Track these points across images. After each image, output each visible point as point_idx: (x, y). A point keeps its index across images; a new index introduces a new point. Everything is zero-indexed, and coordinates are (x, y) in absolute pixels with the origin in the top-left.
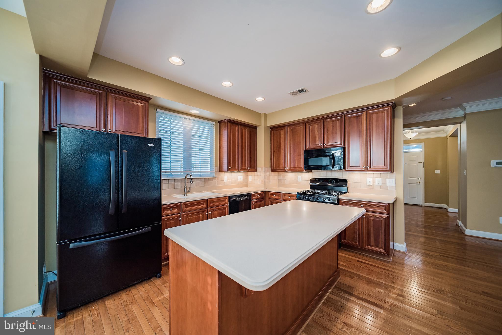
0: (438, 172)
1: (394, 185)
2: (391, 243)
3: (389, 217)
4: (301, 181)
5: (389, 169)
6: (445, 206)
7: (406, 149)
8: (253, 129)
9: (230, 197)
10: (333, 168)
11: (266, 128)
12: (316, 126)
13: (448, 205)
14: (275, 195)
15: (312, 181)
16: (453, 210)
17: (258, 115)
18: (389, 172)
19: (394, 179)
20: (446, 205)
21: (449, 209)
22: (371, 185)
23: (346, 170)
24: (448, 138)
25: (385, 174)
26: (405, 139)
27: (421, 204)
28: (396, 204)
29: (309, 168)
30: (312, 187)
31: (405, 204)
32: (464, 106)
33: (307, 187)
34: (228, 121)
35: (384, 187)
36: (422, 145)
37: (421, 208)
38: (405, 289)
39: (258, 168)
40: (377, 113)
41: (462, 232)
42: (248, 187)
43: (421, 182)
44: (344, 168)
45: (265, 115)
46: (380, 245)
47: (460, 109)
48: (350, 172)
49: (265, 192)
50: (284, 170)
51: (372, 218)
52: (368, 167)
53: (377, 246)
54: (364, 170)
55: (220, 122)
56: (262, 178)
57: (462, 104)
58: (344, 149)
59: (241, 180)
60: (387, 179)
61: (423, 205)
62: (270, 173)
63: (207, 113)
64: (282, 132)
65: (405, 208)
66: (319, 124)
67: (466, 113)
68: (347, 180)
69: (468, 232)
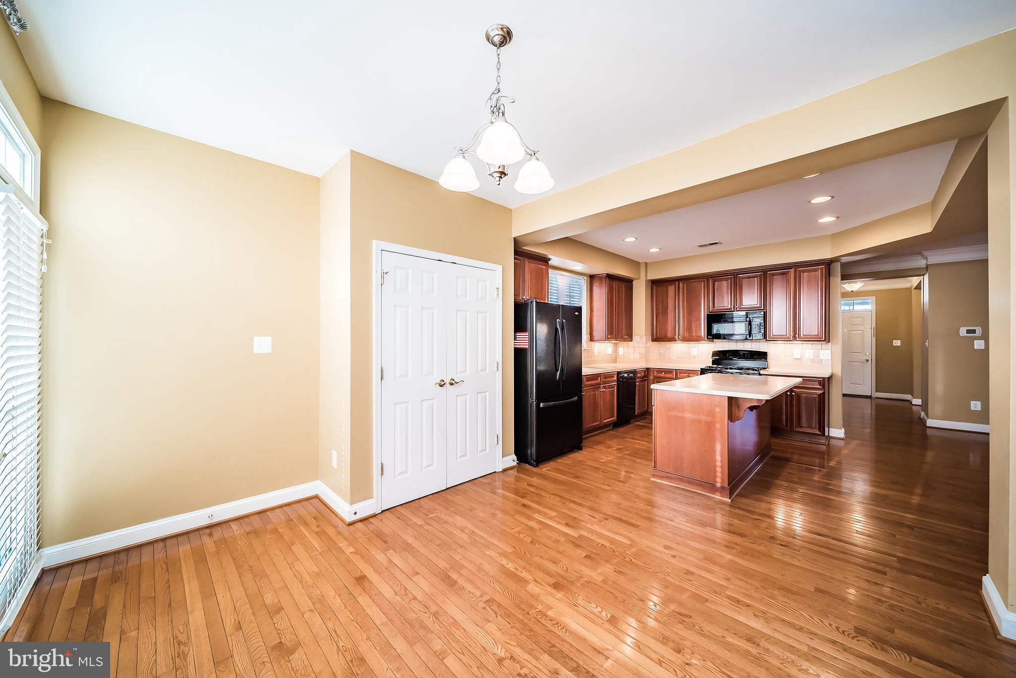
0: (897, 343)
1: (830, 358)
2: (826, 429)
3: (824, 393)
4: (696, 354)
5: (824, 339)
6: (908, 397)
7: (846, 305)
8: (628, 283)
9: (619, 373)
10: (750, 337)
11: (647, 281)
12: (725, 283)
13: (912, 396)
14: (664, 373)
15: (715, 354)
16: (917, 401)
17: (635, 264)
18: (824, 342)
19: (830, 351)
20: (910, 395)
21: (914, 400)
22: (800, 359)
23: (768, 339)
24: (913, 290)
25: (817, 345)
26: (843, 291)
27: (870, 395)
28: (832, 381)
29: (713, 336)
30: (714, 362)
31: (843, 396)
32: (925, 254)
33: (708, 363)
34: (607, 276)
35: (817, 361)
36: (872, 300)
37: (869, 400)
38: (843, 467)
39: (635, 337)
40: (809, 271)
41: (923, 422)
42: (616, 362)
43: (870, 360)
44: (765, 337)
45: (646, 264)
46: (814, 426)
47: (920, 257)
48: (772, 342)
49: (648, 369)
50: (672, 340)
51: (804, 395)
52: (797, 336)
53: (810, 427)
54: (791, 339)
55: (592, 277)
56: (643, 350)
57: (922, 252)
58: (765, 314)
59: (611, 353)
60: (821, 351)
61: (873, 396)
62: (651, 343)
63: (578, 267)
64: (671, 290)
65: (843, 400)
66: (729, 281)
67: (928, 263)
68: (767, 353)
69: (930, 423)
